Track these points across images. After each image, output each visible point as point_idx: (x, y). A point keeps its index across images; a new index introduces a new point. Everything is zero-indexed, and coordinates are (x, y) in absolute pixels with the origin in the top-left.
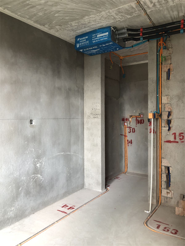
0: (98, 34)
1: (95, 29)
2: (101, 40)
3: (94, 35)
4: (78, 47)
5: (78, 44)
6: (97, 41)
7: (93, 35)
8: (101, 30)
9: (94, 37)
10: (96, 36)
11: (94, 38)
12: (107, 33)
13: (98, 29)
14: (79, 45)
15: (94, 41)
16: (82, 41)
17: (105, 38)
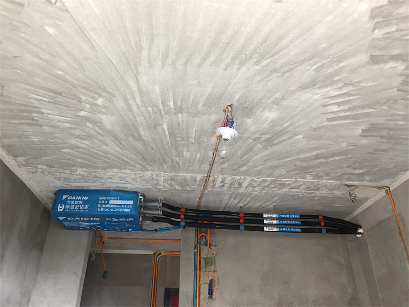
0: (113, 198)
1: (109, 189)
2: (116, 210)
3: (104, 198)
4: (59, 210)
5: (61, 205)
6: (106, 210)
7: (101, 198)
8: (120, 193)
9: (103, 202)
10: (108, 201)
11: (103, 204)
12: (131, 202)
13: (115, 190)
14: (64, 209)
15: (100, 208)
16: (73, 202)
17: (126, 208)
